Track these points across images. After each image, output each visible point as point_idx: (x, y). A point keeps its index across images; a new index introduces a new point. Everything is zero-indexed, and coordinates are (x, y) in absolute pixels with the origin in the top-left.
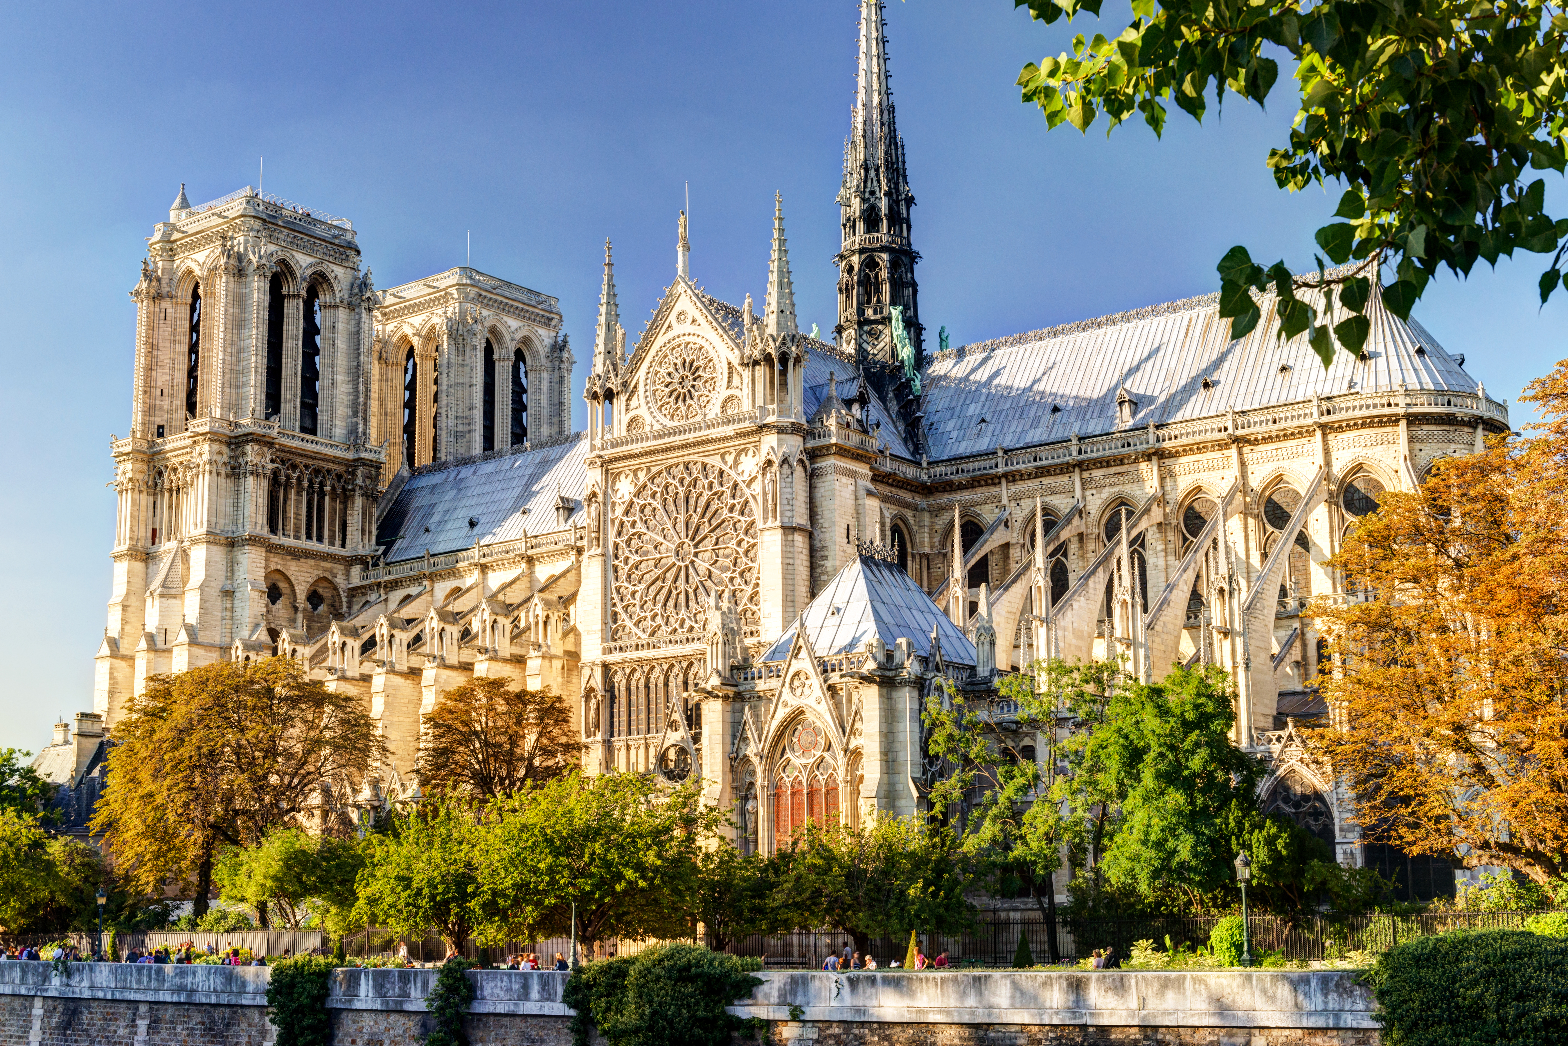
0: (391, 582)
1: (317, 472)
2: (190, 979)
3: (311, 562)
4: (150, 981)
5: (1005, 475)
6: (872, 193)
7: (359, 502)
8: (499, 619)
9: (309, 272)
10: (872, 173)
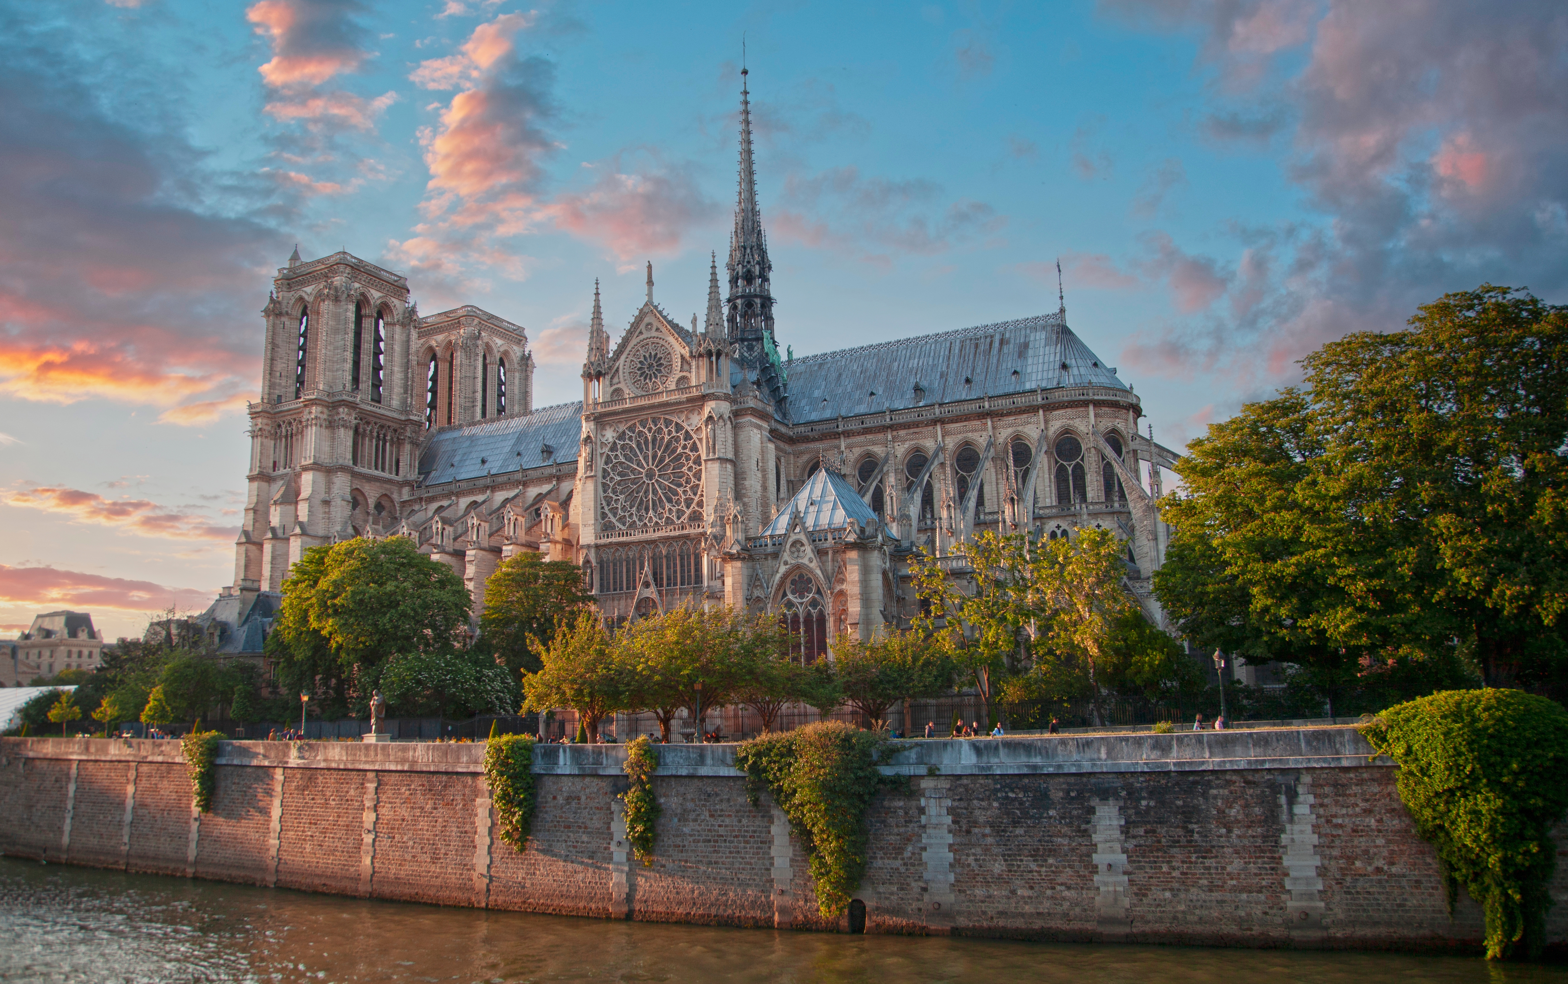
0: (429, 498)
1: (382, 427)
2: (411, 753)
3: (378, 484)
4: (376, 755)
5: (843, 433)
6: (749, 262)
7: (407, 447)
8: (520, 518)
9: (379, 302)
10: (748, 251)
